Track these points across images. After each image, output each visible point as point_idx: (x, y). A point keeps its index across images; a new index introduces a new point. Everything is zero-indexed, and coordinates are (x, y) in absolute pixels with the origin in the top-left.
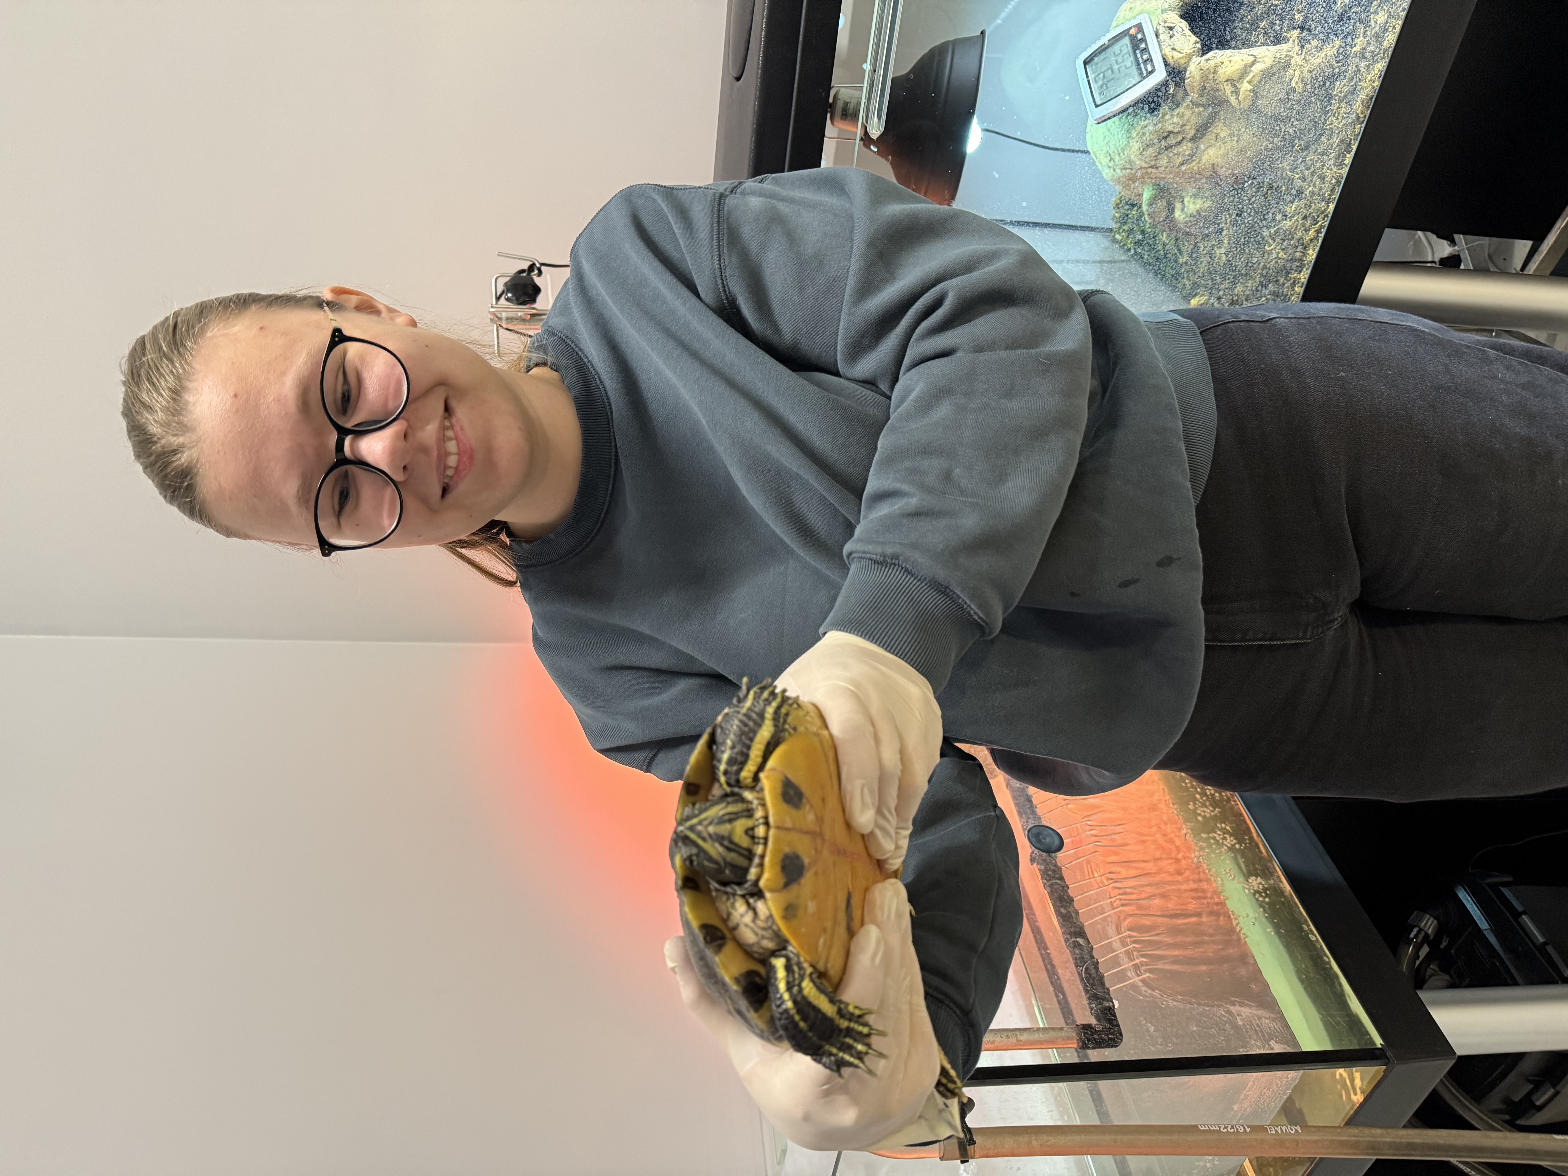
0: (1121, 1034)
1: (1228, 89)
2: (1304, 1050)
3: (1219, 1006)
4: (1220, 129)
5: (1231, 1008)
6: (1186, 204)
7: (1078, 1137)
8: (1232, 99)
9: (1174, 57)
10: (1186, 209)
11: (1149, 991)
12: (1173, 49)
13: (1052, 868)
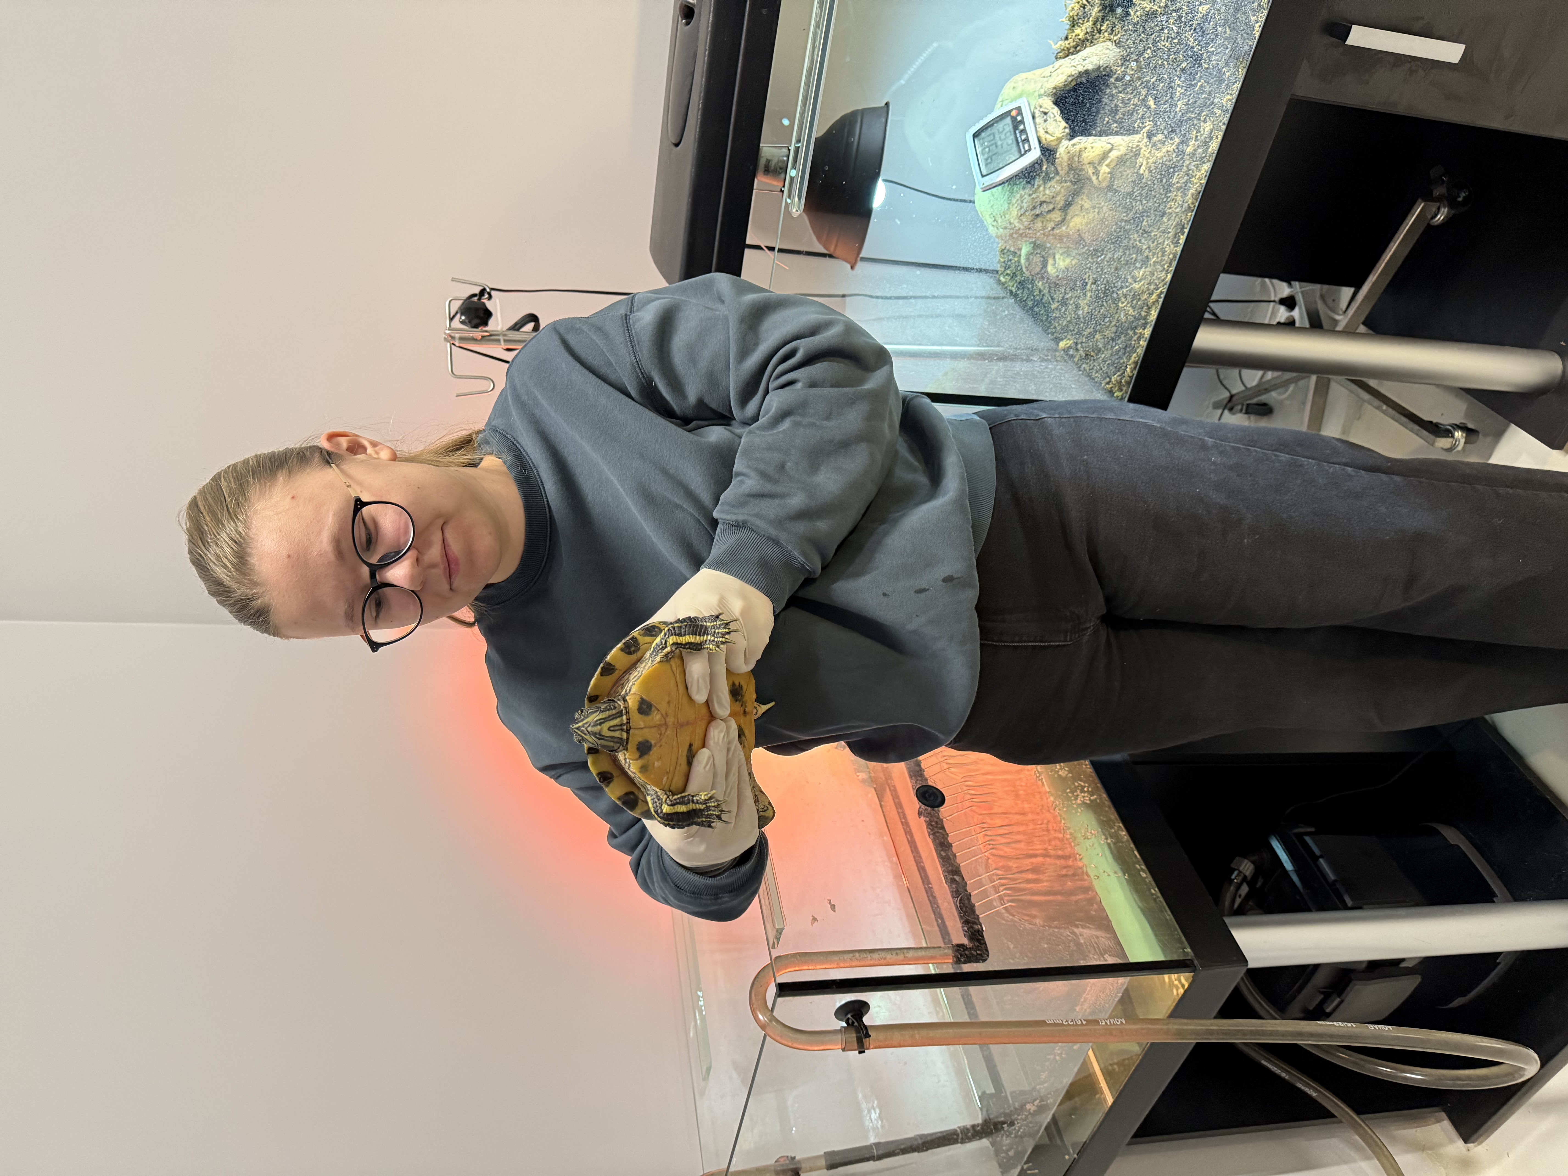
0: (987, 950)
1: (1091, 171)
2: (1131, 961)
3: (1065, 928)
4: (1084, 201)
5: (1076, 930)
6: (1057, 260)
7: (951, 1031)
8: (1094, 178)
9: (1048, 139)
10: (1057, 265)
11: (1011, 917)
12: (1047, 132)
13: (936, 820)
